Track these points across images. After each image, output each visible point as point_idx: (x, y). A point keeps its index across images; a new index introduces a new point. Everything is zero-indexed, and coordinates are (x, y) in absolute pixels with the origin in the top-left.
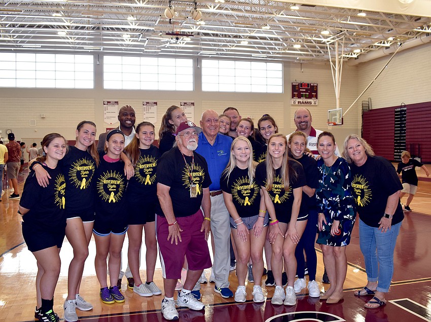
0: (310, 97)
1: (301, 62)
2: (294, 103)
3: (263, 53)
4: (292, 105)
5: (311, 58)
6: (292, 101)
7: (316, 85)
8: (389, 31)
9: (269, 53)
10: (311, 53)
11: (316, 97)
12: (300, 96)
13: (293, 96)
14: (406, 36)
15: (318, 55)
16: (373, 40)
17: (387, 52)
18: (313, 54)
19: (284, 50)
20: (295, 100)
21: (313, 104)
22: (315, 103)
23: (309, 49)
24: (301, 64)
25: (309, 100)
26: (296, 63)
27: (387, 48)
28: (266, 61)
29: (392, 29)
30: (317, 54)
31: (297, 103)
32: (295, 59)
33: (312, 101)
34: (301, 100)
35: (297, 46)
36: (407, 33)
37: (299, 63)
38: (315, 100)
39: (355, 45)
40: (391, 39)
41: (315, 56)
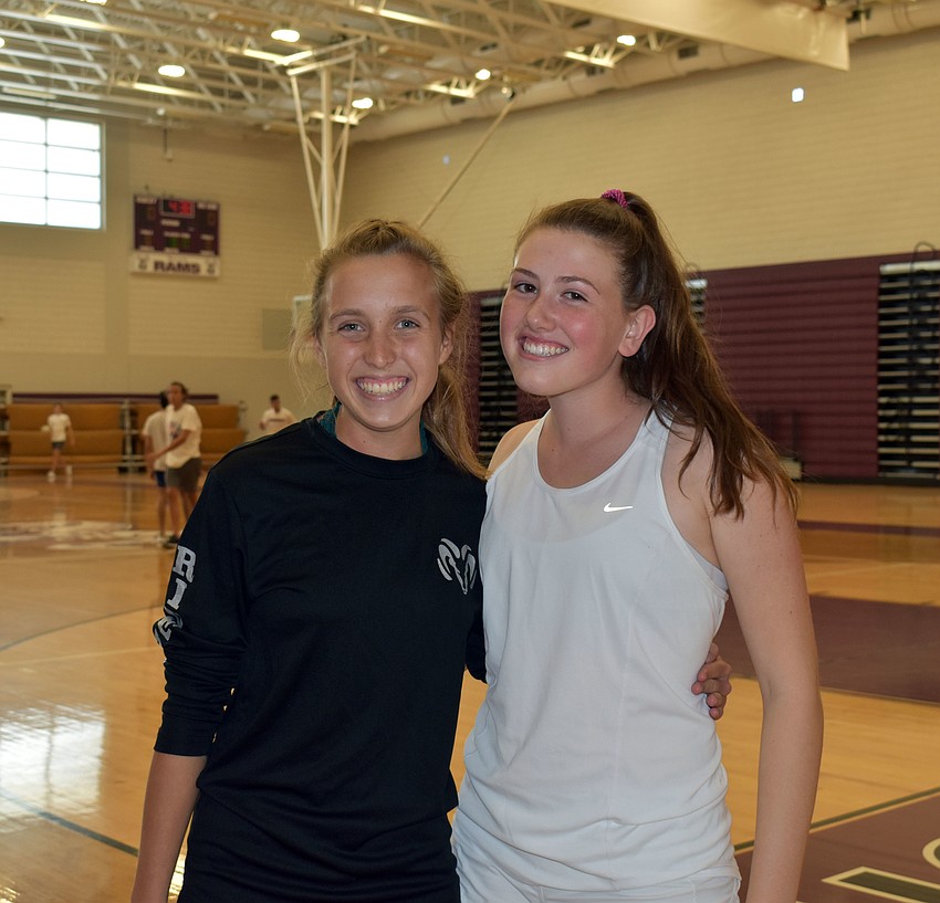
0: (194, 247)
1: (170, 124)
2: (143, 265)
3: (40, 81)
4: (135, 274)
5: (206, 112)
6: (135, 260)
7: (213, 207)
8: (484, 48)
9: (64, 85)
10: (207, 96)
11: (214, 248)
12: (160, 244)
13: (139, 242)
14: (533, 70)
15: (230, 107)
16: (428, 74)
17: (456, 113)
18: (215, 100)
19: (124, 79)
20: (143, 255)
21: (204, 271)
22: (211, 270)
23: (202, 84)
24: (165, 134)
25: (191, 259)
26: (148, 128)
27: (457, 100)
28: (45, 112)
29: (494, 46)
30: (226, 100)
31: (150, 268)
32: (152, 112)
33: (201, 261)
34: (164, 257)
35: (174, 71)
36: (538, 63)
37: (158, 128)
38: (211, 260)
39: (364, 85)
40: (483, 75)
41: (219, 109)
